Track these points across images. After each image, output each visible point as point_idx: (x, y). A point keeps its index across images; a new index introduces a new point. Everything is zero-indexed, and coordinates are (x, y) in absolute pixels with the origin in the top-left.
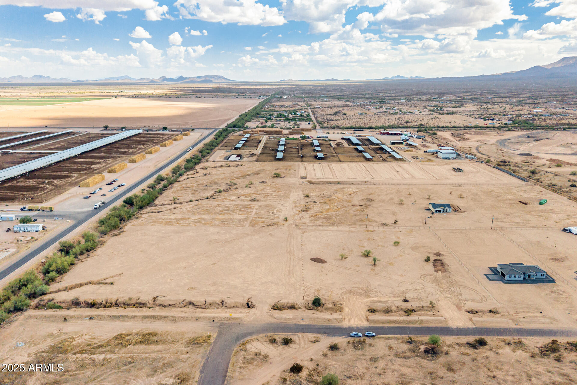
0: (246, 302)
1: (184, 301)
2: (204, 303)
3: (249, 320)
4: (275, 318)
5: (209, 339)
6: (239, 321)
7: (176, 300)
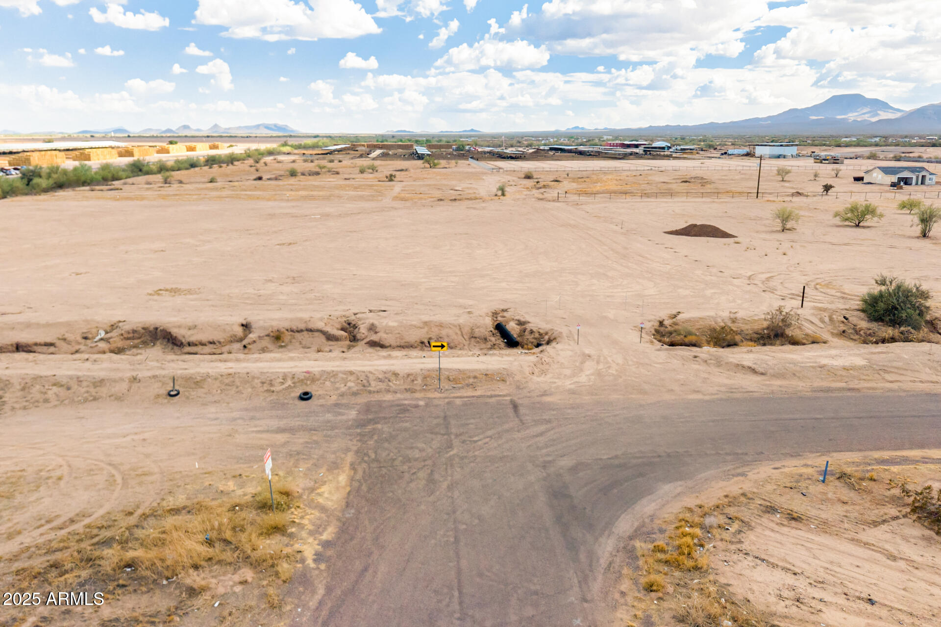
0: (488, 323)
1: (113, 327)
2: (239, 331)
3: (568, 384)
4: (754, 371)
5: (277, 529)
6: (503, 389)
7: (68, 324)
